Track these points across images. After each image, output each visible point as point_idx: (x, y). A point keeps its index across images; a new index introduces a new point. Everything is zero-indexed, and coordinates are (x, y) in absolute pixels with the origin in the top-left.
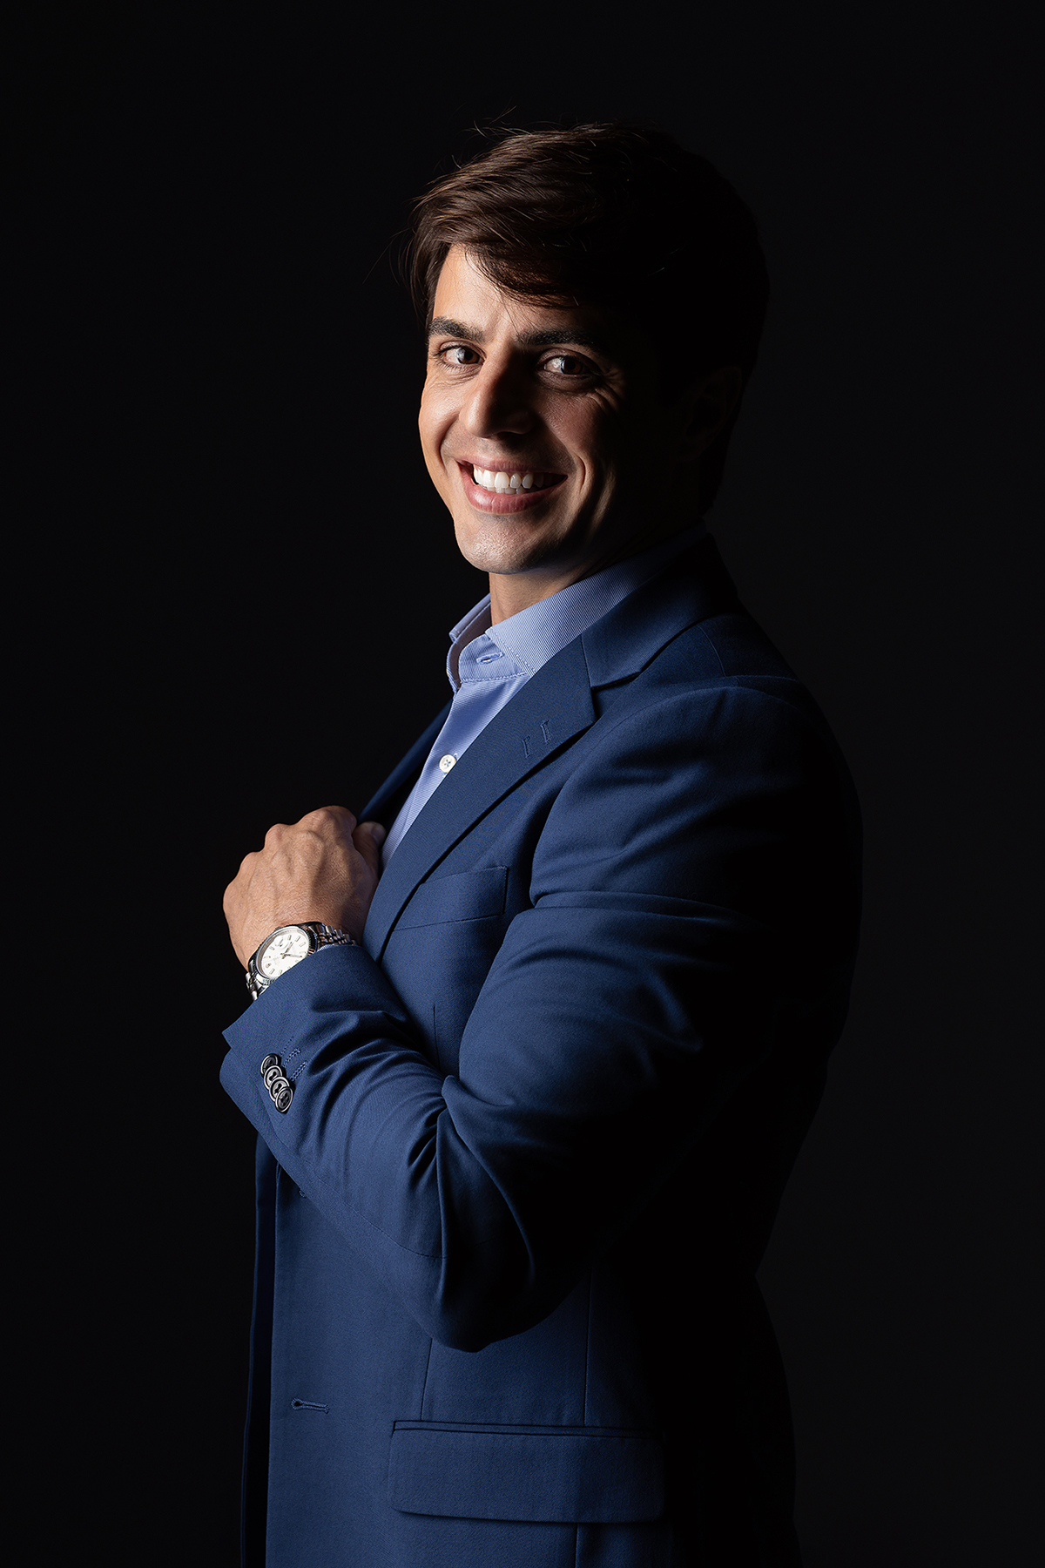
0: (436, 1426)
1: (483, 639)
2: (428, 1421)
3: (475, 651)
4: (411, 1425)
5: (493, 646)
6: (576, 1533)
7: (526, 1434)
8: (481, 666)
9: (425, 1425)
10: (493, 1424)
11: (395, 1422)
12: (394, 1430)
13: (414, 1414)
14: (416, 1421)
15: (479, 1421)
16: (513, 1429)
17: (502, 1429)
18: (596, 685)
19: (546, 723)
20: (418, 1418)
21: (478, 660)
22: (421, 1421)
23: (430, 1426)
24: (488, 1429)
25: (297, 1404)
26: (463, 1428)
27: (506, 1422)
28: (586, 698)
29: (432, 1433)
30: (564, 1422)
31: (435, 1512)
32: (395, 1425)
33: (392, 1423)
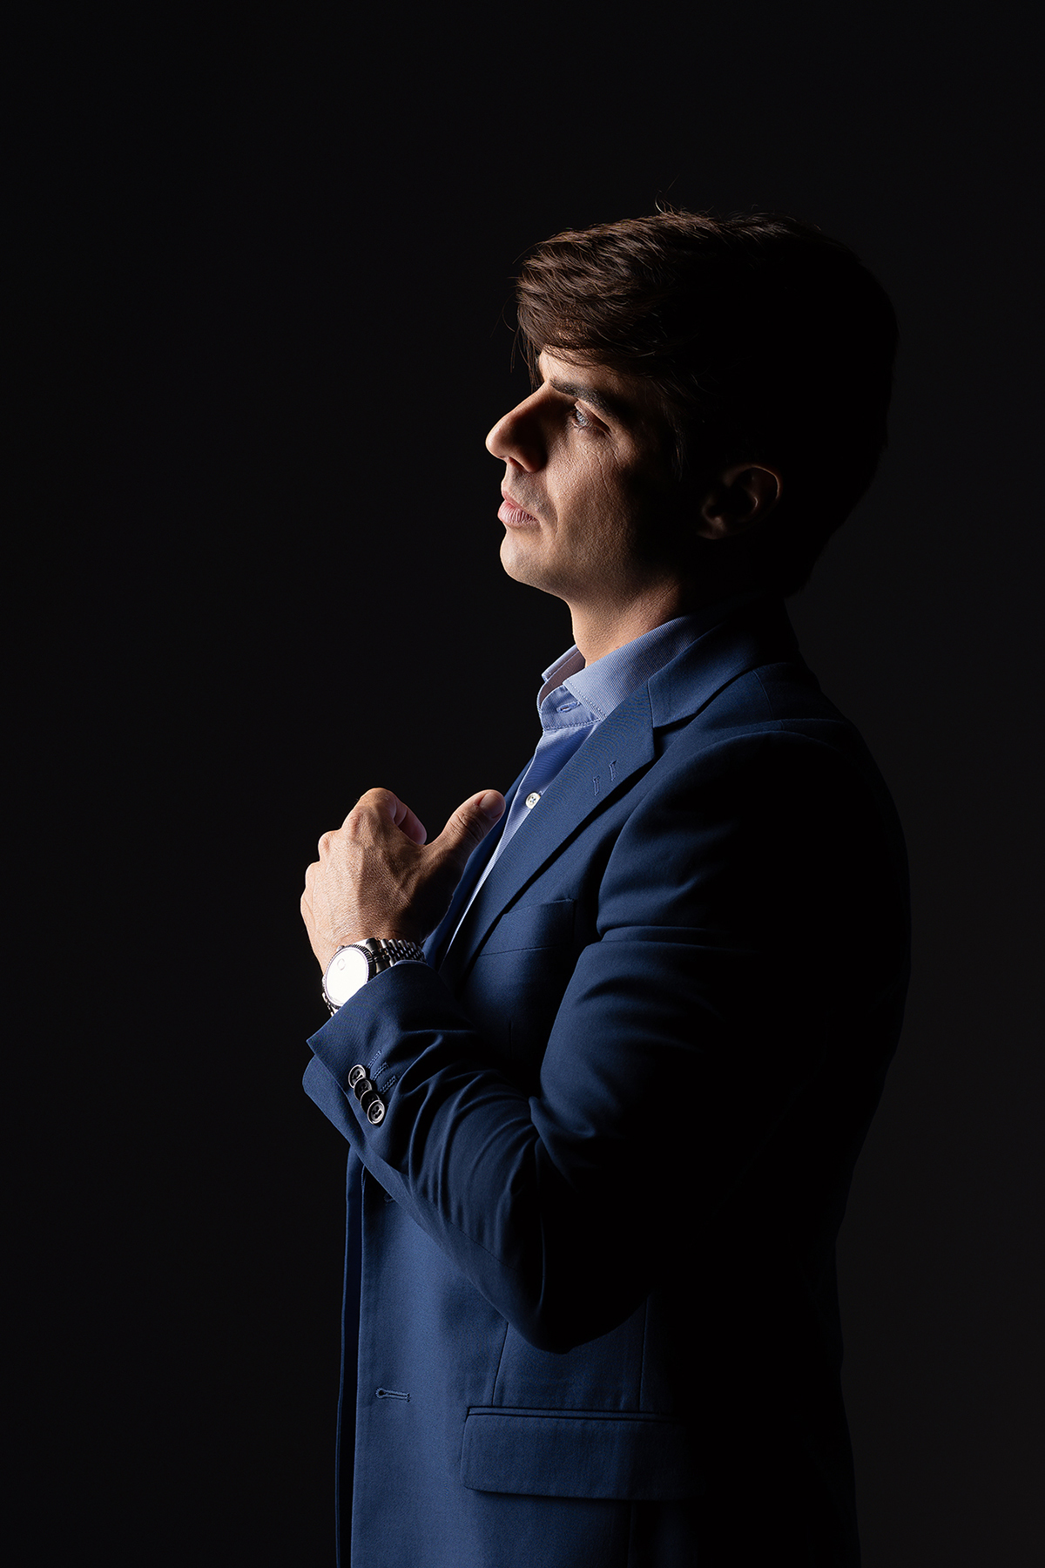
0: (506, 1411)
1: (562, 689)
2: (497, 1407)
3: (555, 700)
4: (482, 1410)
6: (629, 1510)
7: (586, 1418)
8: (562, 715)
9: (495, 1411)
11: (469, 1408)
12: (468, 1415)
13: (485, 1401)
14: (488, 1407)
15: (544, 1406)
16: (575, 1414)
17: (565, 1413)
18: (661, 725)
19: (614, 763)
20: (489, 1404)
21: (559, 709)
22: (492, 1407)
23: (499, 1411)
24: (552, 1413)
25: (381, 1393)
26: (529, 1412)
27: (570, 1407)
28: (648, 738)
29: (503, 1417)
30: (622, 1406)
31: (503, 1490)
32: (468, 1411)
33: (466, 1409)
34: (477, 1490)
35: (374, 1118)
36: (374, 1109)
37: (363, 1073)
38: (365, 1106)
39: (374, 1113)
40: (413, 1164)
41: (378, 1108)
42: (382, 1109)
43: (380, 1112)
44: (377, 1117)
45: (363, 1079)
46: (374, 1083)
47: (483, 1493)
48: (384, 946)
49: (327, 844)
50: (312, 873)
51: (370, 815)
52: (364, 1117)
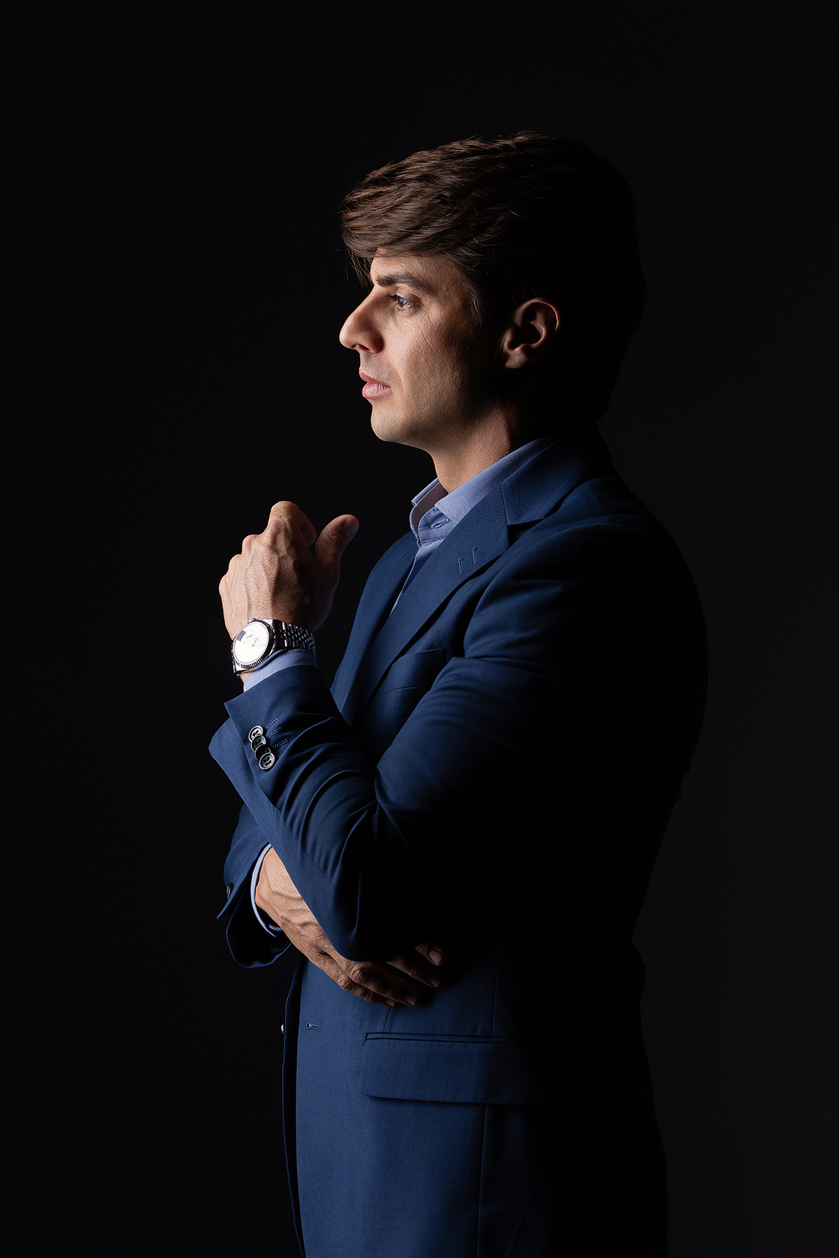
0: (393, 1036)
1: (434, 510)
2: (388, 1033)
3: (429, 519)
4: (376, 1036)
5: (441, 515)
6: (485, 1112)
7: (452, 1042)
8: (434, 530)
9: (386, 1036)
10: (430, 1035)
11: (367, 1034)
12: (366, 1039)
13: (379, 1029)
14: (381, 1033)
15: (421, 1033)
16: (443, 1038)
17: (437, 1038)
18: (512, 524)
20: (382, 1031)
21: (432, 526)
22: (384, 1033)
23: (389, 1036)
24: (427, 1038)
26: (410, 1037)
27: (439, 1033)
28: (504, 532)
29: (391, 1041)
30: (479, 1033)
31: (391, 1097)
32: (367, 1037)
33: (365, 1036)
34: (371, 1097)
35: (265, 766)
36: (266, 758)
37: (261, 732)
38: (259, 755)
39: (265, 761)
40: (288, 802)
41: (269, 758)
42: (272, 758)
43: (270, 761)
44: (267, 764)
45: (260, 737)
46: (268, 740)
47: (375, 1099)
48: (284, 629)
49: (250, 544)
50: (234, 562)
51: (286, 530)
52: (256, 763)
